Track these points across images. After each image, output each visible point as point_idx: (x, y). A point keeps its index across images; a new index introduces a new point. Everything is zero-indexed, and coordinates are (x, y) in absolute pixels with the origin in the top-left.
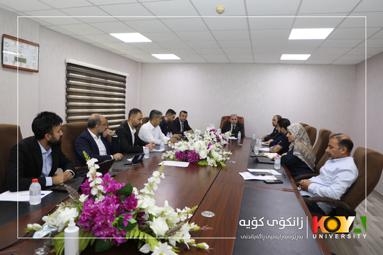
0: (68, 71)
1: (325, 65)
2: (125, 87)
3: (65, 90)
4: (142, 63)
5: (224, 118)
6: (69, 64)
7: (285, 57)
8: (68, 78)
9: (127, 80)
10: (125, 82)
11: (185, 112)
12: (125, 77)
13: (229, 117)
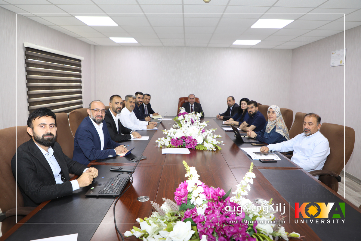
0: (27, 56)
1: (267, 49)
2: (80, 71)
3: (25, 78)
4: (95, 46)
5: (181, 99)
6: (28, 49)
7: (238, 42)
8: (28, 64)
9: (82, 63)
10: (80, 66)
11: (149, 95)
12: (80, 61)
13: (186, 98)
